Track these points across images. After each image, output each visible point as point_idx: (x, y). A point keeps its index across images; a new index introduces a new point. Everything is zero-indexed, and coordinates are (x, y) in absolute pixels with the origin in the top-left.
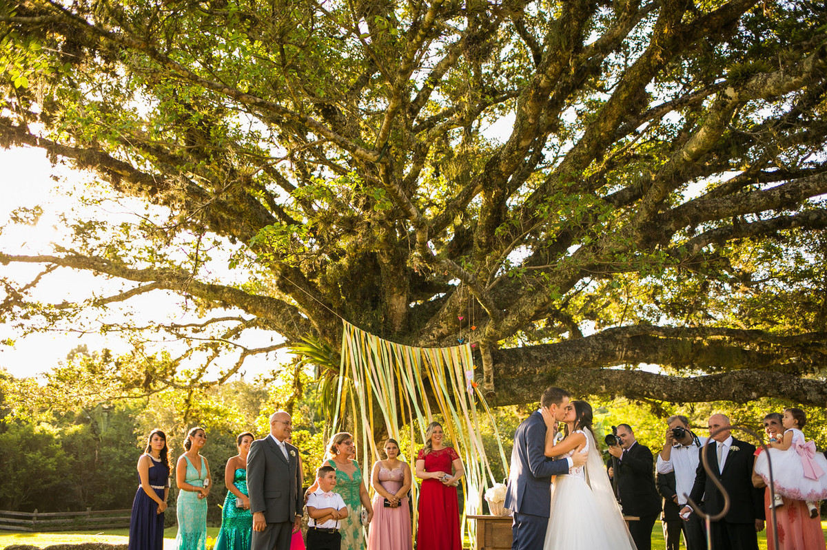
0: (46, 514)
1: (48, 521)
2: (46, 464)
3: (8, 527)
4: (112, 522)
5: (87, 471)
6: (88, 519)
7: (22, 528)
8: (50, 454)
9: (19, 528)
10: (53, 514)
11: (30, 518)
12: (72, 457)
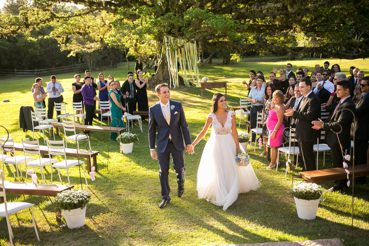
0: (39, 70)
1: (41, 72)
2: (36, 53)
3: (28, 75)
4: (63, 71)
5: (49, 54)
6: (54, 70)
7: (33, 75)
8: (36, 49)
9: (31, 75)
10: (42, 70)
11: (34, 72)
12: (43, 49)
